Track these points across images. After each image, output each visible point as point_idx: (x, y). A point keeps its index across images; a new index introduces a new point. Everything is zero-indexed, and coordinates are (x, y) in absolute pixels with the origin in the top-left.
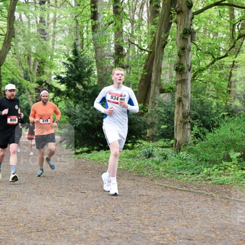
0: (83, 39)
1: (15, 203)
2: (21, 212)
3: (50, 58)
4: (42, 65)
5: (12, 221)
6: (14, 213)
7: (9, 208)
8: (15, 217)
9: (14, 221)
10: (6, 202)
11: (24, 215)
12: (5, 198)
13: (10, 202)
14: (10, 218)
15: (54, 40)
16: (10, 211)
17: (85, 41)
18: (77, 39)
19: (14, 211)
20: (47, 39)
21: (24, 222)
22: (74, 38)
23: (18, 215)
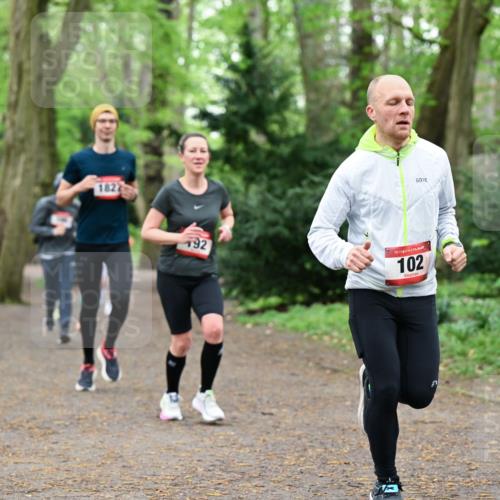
0: (267, 13)
1: (92, 439)
2: (109, 462)
3: (181, 61)
4: (159, 83)
5: (83, 486)
6: (89, 465)
7: (76, 451)
8: (93, 475)
9: (89, 486)
10: (68, 438)
11: (116, 472)
12: (66, 426)
13: (78, 438)
14: (79, 480)
15: (191, 18)
16: (78, 459)
17: (273, 19)
18: (252, 15)
19: (89, 461)
20: (175, 13)
21: (116, 488)
22: (246, 11)
23: (99, 470)
